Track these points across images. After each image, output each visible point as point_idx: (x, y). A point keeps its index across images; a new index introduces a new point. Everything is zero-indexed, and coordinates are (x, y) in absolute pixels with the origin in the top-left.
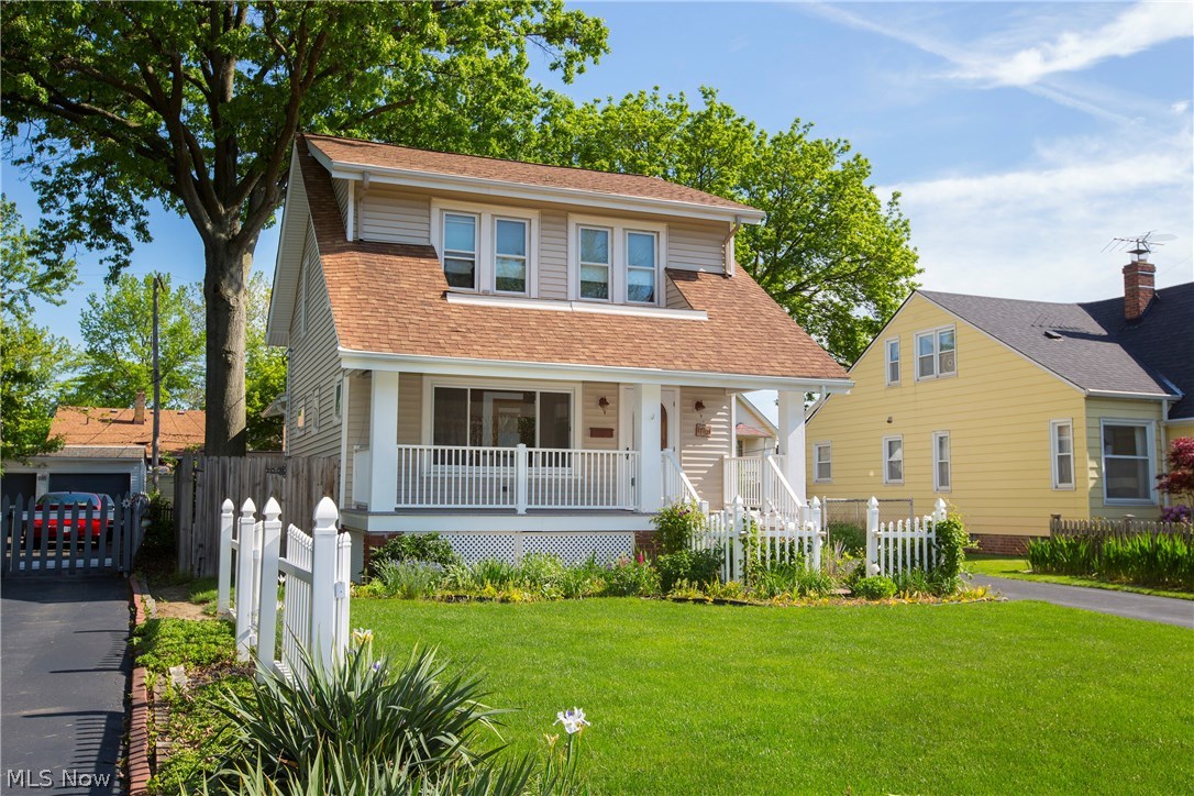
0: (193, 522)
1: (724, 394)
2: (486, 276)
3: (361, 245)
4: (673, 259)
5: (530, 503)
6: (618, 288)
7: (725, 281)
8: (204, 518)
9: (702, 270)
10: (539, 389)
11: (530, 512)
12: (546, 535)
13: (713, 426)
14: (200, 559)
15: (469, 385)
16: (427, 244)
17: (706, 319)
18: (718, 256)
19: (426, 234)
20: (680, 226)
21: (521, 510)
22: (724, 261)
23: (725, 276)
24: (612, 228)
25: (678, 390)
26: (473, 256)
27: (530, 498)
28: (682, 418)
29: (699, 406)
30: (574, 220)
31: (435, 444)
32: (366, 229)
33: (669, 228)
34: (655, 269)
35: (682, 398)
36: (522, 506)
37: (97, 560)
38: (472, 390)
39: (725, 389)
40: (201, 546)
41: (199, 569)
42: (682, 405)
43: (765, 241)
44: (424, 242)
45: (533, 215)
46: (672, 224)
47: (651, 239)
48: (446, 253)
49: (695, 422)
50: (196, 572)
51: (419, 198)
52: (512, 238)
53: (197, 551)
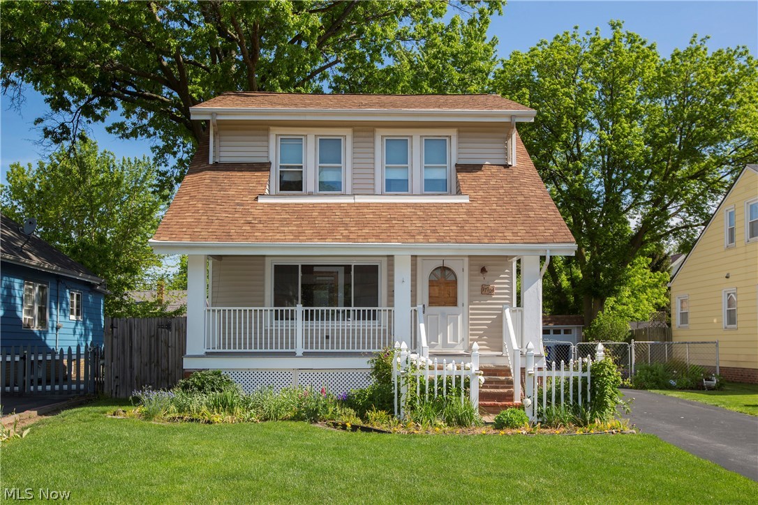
0: (112, 361)
1: (506, 260)
2: (310, 182)
3: (217, 167)
4: (462, 156)
5: (306, 348)
6: (417, 183)
7: (506, 170)
8: (118, 359)
9: (487, 163)
10: (353, 263)
11: (306, 354)
12: (318, 371)
13: (496, 286)
14: (117, 386)
15: (299, 263)
16: (267, 161)
17: (468, 201)
18: (502, 151)
19: (265, 154)
20: (467, 130)
21: (299, 353)
22: (506, 154)
23: (507, 166)
24: (412, 136)
25: (467, 259)
26: (301, 167)
27: (306, 343)
28: (470, 280)
29: (483, 270)
30: (380, 133)
31: (275, 306)
32: (222, 154)
33: (459, 132)
34: (448, 165)
35: (470, 265)
36: (299, 350)
37: (50, 386)
38: (302, 266)
39: (507, 256)
40: (117, 377)
41: (116, 393)
42: (470, 270)
43: (662, 137)
44: (264, 160)
45: (348, 132)
46: (461, 129)
47: (443, 142)
48: (281, 167)
49: (481, 283)
50: (114, 395)
51: (260, 128)
52: (330, 151)
53: (114, 381)
